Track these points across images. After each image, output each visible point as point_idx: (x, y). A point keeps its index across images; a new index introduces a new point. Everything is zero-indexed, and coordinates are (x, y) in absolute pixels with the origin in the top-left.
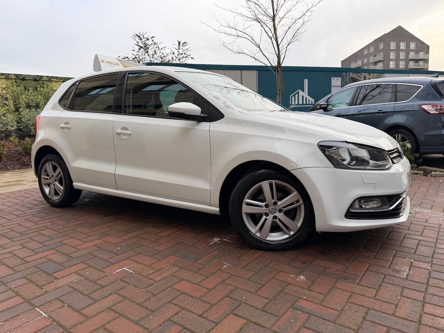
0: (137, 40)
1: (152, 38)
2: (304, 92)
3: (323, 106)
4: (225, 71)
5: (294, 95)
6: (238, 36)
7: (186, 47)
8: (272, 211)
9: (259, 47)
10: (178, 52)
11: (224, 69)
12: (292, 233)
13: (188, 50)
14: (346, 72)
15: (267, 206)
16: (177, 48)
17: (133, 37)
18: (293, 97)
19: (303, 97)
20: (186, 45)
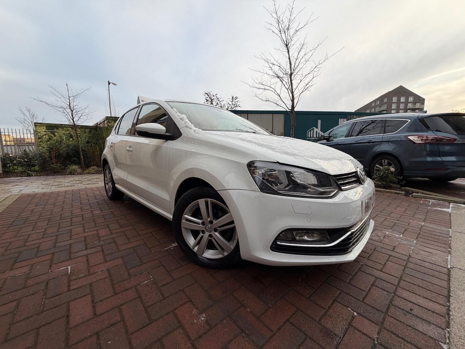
0: (207, 96)
1: (216, 95)
2: (317, 129)
3: (326, 137)
4: (262, 114)
5: (310, 131)
6: (265, 89)
7: (236, 101)
8: (208, 230)
9: (279, 96)
10: (232, 103)
11: (261, 114)
12: (226, 254)
13: (238, 102)
14: (351, 115)
15: (203, 223)
16: (231, 101)
17: (204, 95)
18: (309, 132)
19: (317, 132)
20: (237, 99)
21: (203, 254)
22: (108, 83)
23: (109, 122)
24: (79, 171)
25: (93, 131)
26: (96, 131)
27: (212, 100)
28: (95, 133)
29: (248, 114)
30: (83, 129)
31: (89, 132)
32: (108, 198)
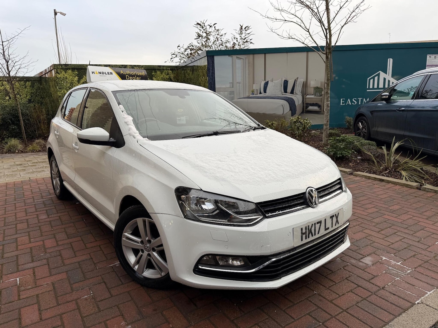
0: (199, 28)
1: (215, 24)
2: (386, 74)
4: (288, 53)
6: (286, 21)
7: (248, 32)
8: (146, 249)
9: (308, 32)
10: (240, 36)
12: (163, 274)
13: (251, 34)
15: (142, 242)
16: (239, 33)
17: (195, 26)
18: (372, 80)
19: (385, 79)
20: (248, 29)
21: (143, 273)
22: (54, 13)
23: (57, 73)
24: (20, 147)
25: (36, 85)
26: (41, 85)
27: (208, 34)
28: (39, 88)
29: (265, 54)
30: (22, 83)
31: (30, 87)
32: (55, 196)
